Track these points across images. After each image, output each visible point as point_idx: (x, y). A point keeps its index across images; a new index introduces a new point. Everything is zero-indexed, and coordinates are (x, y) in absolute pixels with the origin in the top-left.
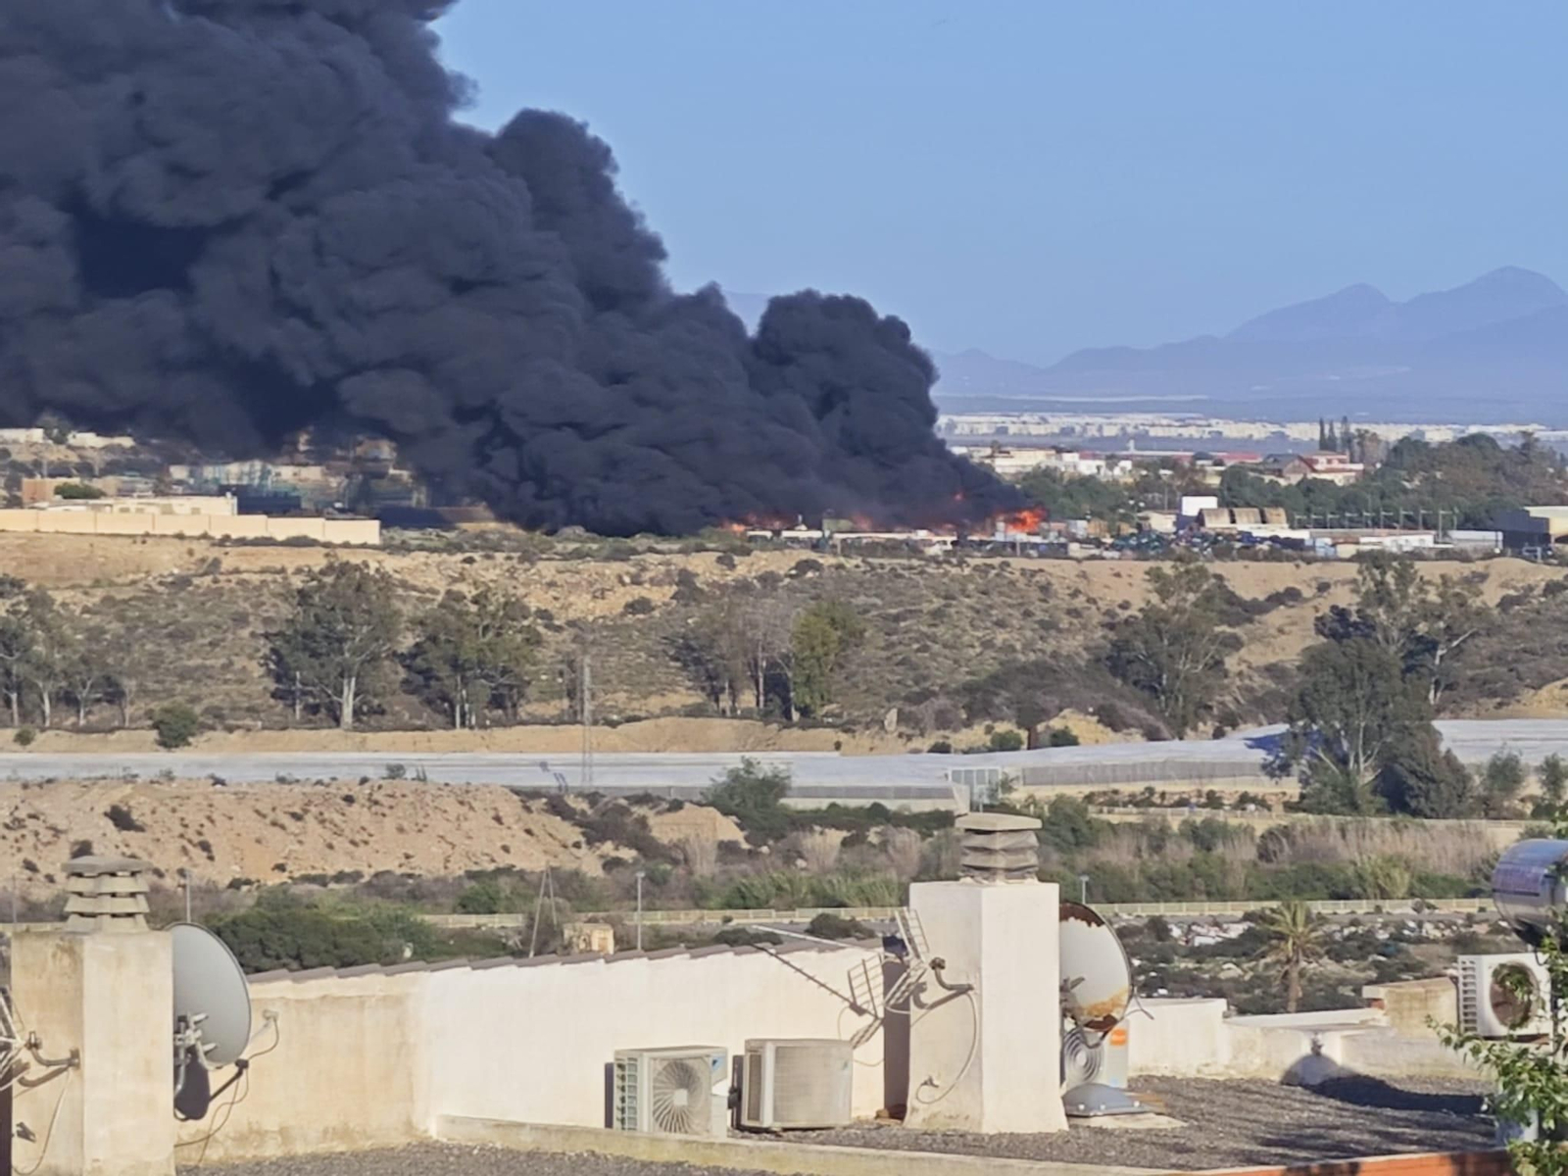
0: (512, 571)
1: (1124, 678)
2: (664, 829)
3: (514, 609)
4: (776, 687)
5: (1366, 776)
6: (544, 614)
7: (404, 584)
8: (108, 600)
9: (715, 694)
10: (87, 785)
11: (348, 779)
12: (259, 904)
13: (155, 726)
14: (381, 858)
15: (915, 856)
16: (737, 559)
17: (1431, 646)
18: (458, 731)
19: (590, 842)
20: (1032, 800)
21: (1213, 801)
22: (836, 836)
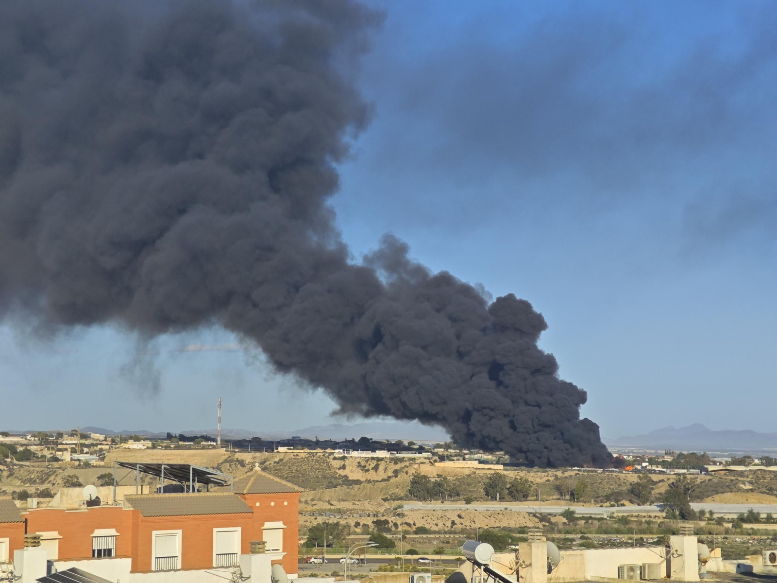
0: (526, 474)
1: (634, 494)
2: (553, 520)
3: (527, 481)
4: (572, 495)
5: (677, 513)
6: (532, 482)
7: (507, 476)
8: (457, 478)
9: (562, 496)
10: (453, 510)
11: (498, 510)
12: (483, 532)
13: (465, 500)
14: (504, 524)
15: (597, 525)
16: (565, 473)
17: (688, 489)
18: (517, 502)
19: (540, 522)
20: (618, 516)
21: (650, 517)
22: (583, 522)
